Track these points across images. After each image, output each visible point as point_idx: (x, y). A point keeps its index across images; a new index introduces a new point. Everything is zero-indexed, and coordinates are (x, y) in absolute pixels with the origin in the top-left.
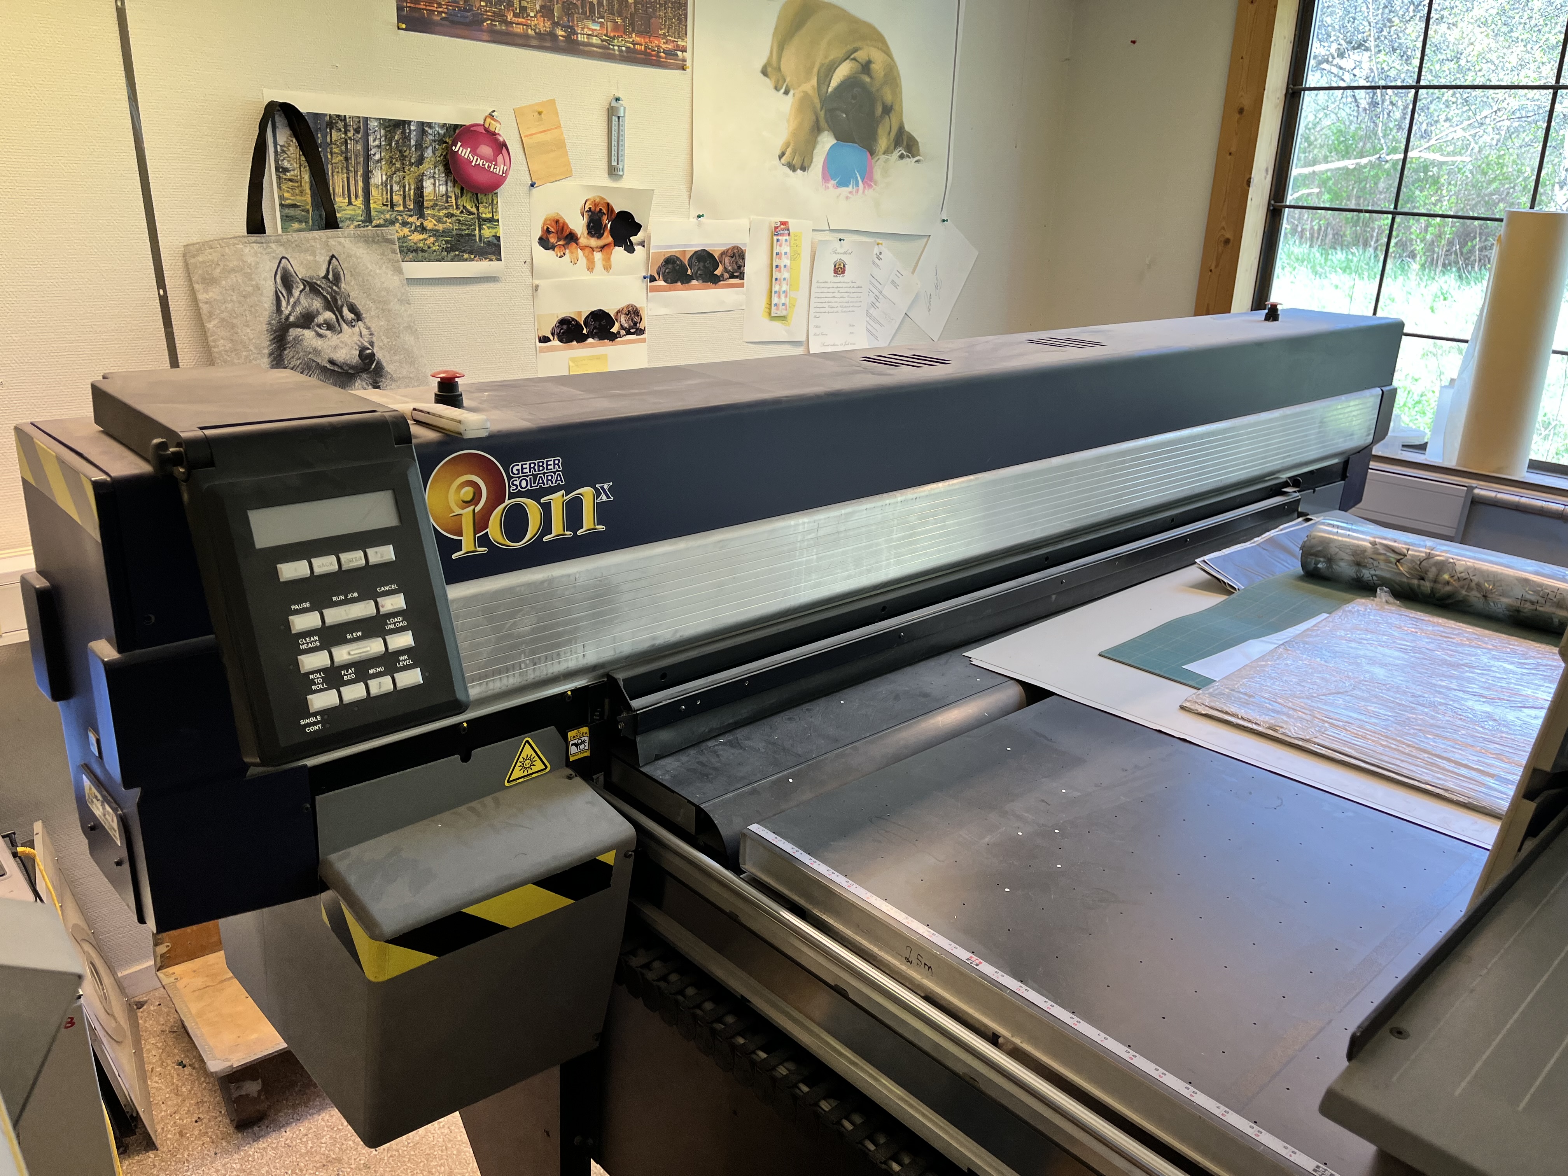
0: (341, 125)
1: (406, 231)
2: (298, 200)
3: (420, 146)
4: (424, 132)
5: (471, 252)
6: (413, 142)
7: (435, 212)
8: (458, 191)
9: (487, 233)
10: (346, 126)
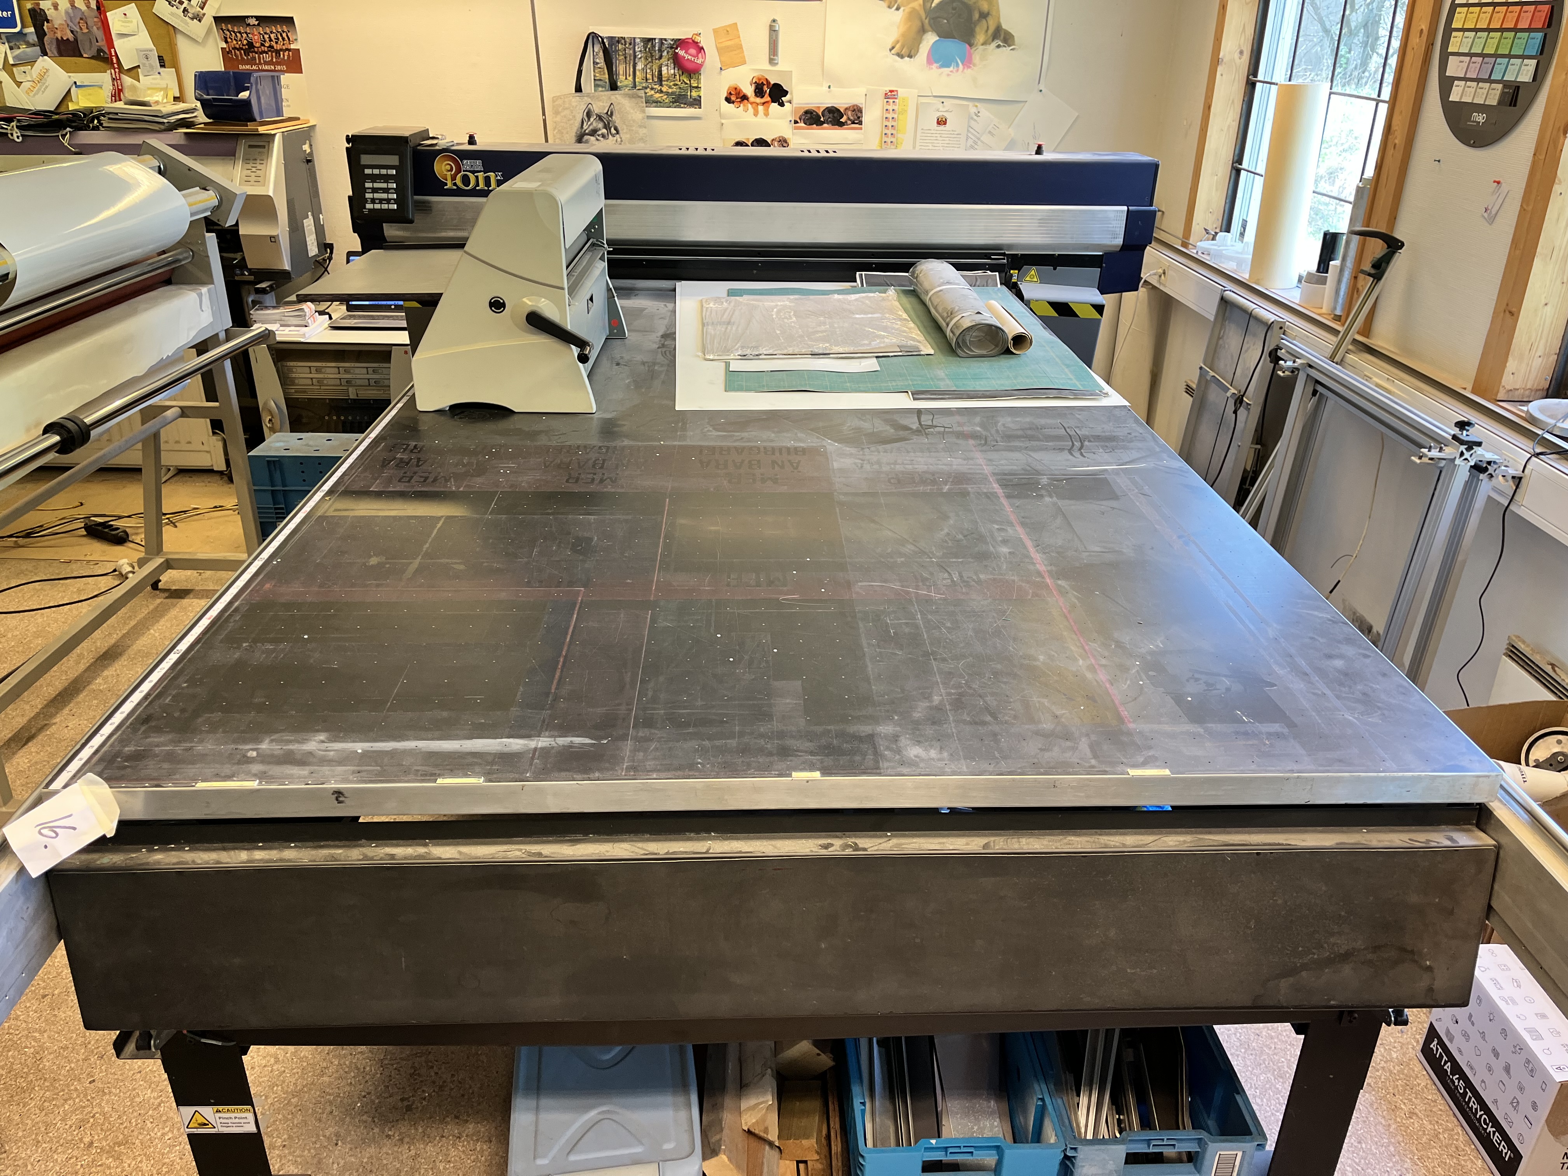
0: (623, 41)
1: (653, 92)
2: (602, 77)
3: (660, 51)
4: (662, 43)
5: (685, 104)
6: (657, 48)
7: (668, 83)
8: (681, 73)
9: (694, 94)
10: (625, 42)
